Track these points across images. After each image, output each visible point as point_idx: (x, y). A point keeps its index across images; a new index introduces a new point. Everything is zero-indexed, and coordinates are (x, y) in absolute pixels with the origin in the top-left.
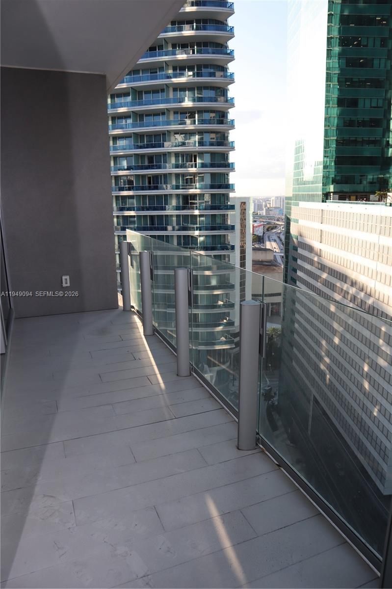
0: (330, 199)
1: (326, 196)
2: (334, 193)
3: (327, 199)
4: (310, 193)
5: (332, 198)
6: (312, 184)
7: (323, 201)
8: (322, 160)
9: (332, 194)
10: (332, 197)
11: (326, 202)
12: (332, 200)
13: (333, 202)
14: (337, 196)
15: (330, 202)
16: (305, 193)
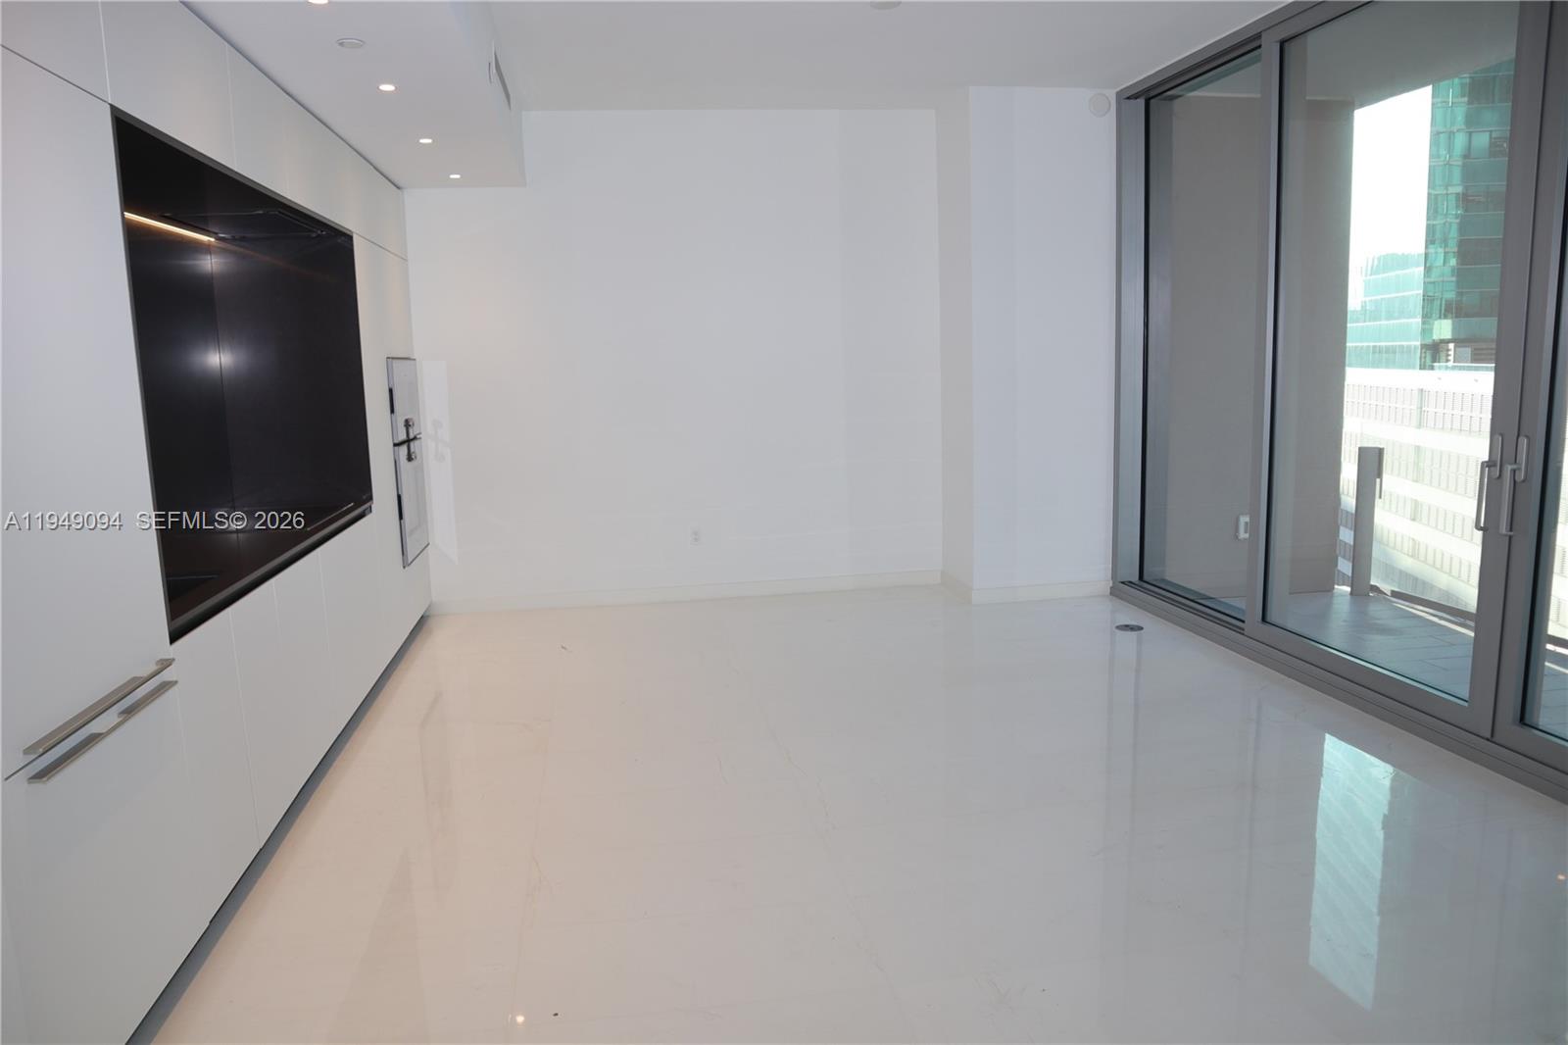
0: (1447, 361)
1: (1434, 351)
2: (1458, 341)
3: (1434, 360)
4: (1383, 344)
5: (1451, 358)
6: (1388, 319)
7: (1423, 367)
8: (1422, 250)
9: (1451, 346)
10: (1452, 353)
11: (1432, 368)
12: (1451, 364)
13: (1454, 368)
14: (1467, 351)
15: (1447, 368)
16: (1365, 344)
